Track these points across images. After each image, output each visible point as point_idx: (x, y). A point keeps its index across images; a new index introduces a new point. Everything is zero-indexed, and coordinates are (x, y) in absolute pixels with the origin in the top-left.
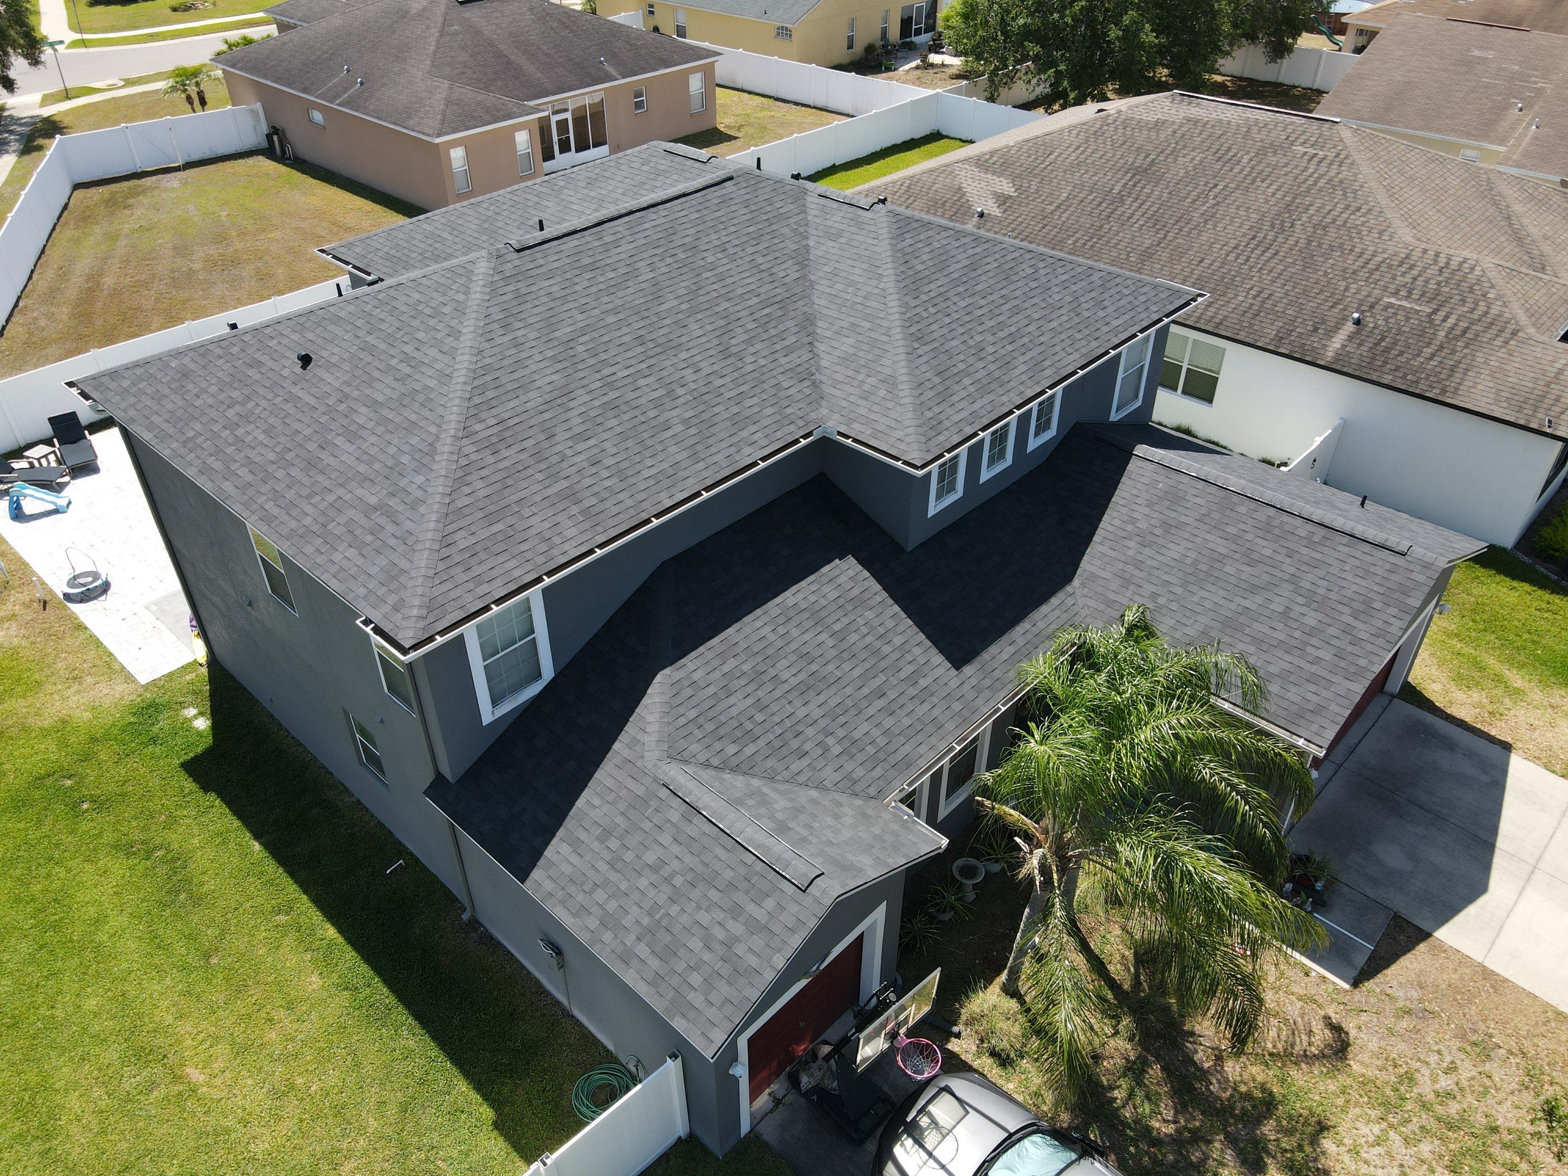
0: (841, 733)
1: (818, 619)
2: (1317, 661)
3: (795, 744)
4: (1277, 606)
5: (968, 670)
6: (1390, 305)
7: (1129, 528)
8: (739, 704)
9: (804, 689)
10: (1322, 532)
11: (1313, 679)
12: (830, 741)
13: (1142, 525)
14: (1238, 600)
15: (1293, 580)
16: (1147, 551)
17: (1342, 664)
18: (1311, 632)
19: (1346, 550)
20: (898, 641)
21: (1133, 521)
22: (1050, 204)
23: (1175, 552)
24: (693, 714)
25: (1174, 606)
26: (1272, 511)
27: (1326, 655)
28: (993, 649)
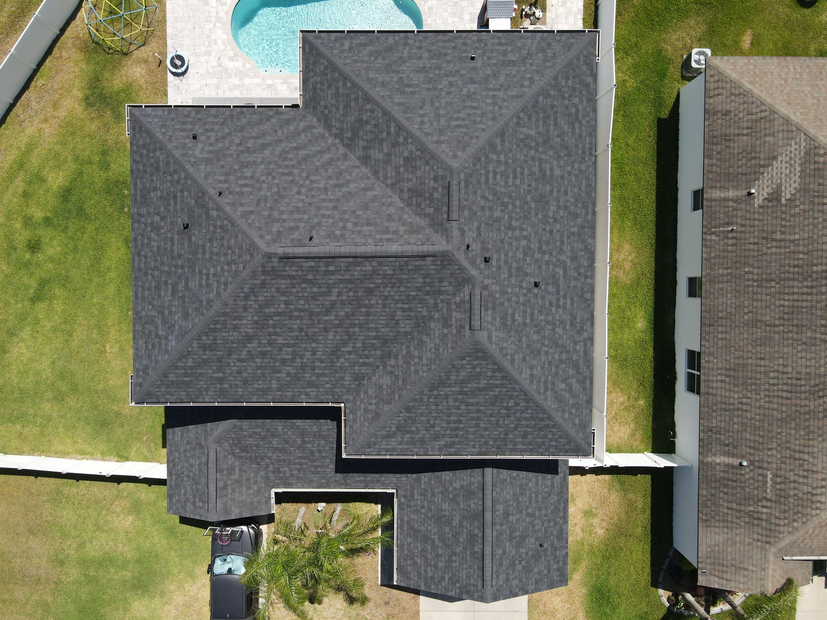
0: (276, 466)
1: (303, 433)
2: (426, 572)
3: (259, 460)
4: (440, 551)
5: (339, 475)
6: (765, 476)
7: (447, 484)
8: (251, 441)
9: (276, 449)
10: (480, 556)
11: (419, 573)
12: (271, 466)
13: (451, 489)
14: (436, 537)
15: (454, 553)
16: (440, 496)
17: (429, 580)
18: (436, 567)
19: (476, 567)
20: (324, 454)
21: (451, 484)
22: (782, 233)
23: (445, 506)
24: (233, 436)
25: (423, 516)
26: (481, 535)
27: (430, 574)
28: (356, 475)
